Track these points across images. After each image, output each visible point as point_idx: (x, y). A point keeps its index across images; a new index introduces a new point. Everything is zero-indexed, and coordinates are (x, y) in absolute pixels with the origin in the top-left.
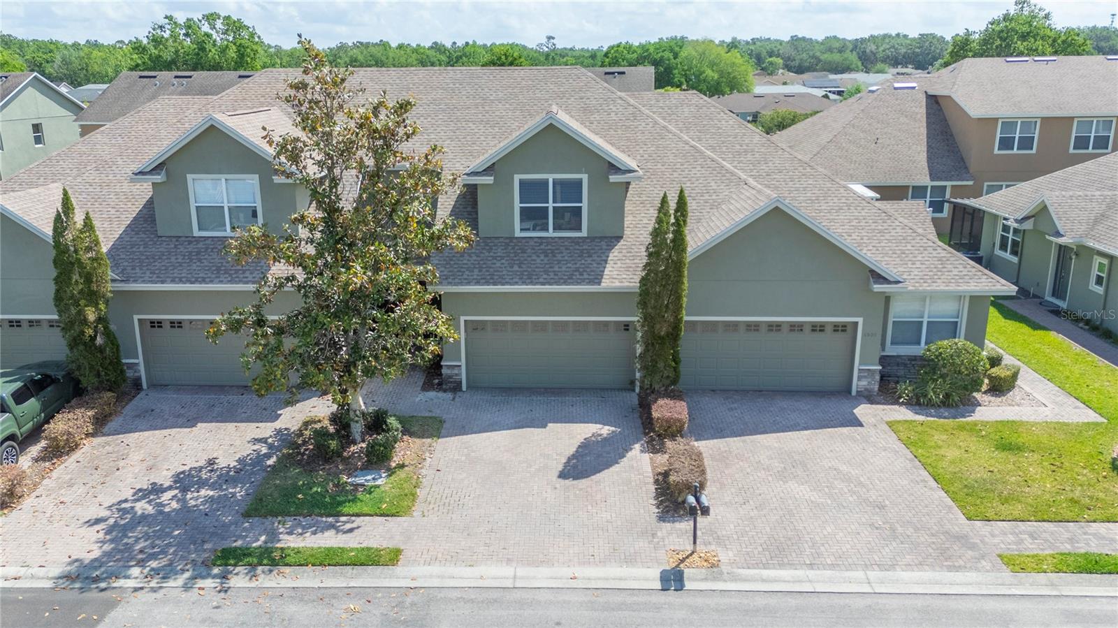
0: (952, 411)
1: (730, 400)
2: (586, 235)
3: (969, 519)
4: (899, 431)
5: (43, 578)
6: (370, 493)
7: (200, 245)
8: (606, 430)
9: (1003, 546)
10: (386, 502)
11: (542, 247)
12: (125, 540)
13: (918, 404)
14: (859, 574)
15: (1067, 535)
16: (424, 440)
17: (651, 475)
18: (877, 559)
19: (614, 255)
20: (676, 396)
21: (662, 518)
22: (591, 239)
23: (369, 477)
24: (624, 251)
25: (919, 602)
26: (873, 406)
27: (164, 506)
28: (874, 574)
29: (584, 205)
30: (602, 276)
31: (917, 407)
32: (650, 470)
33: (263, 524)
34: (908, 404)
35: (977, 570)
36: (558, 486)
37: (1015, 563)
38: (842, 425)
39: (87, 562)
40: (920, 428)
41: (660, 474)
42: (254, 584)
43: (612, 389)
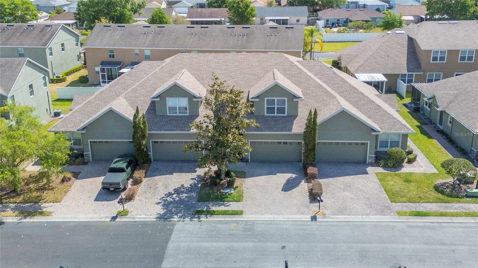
0: (395, 169)
1: (330, 165)
2: (287, 115)
3: (391, 202)
4: (378, 176)
5: (152, 218)
6: (231, 195)
7: (170, 118)
8: (294, 176)
9: (398, 209)
10: (236, 198)
11: (273, 119)
12: (169, 208)
13: (385, 167)
14: (361, 217)
15: (415, 206)
16: (242, 179)
17: (307, 190)
18: (366, 213)
19: (295, 122)
20: (314, 165)
21: (311, 202)
22: (288, 116)
23: (229, 190)
24: (298, 121)
25: (374, 223)
26: (373, 167)
27: (175, 199)
28: (364, 217)
29: (286, 107)
30: (292, 129)
31: (385, 168)
32: (307, 188)
33: (204, 204)
34: (383, 167)
35: (390, 215)
36: (282, 193)
37: (400, 214)
38: (362, 174)
39: (162, 214)
40: (384, 175)
41: (310, 189)
42: (207, 220)
43: (295, 162)
